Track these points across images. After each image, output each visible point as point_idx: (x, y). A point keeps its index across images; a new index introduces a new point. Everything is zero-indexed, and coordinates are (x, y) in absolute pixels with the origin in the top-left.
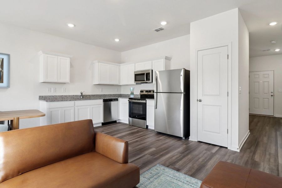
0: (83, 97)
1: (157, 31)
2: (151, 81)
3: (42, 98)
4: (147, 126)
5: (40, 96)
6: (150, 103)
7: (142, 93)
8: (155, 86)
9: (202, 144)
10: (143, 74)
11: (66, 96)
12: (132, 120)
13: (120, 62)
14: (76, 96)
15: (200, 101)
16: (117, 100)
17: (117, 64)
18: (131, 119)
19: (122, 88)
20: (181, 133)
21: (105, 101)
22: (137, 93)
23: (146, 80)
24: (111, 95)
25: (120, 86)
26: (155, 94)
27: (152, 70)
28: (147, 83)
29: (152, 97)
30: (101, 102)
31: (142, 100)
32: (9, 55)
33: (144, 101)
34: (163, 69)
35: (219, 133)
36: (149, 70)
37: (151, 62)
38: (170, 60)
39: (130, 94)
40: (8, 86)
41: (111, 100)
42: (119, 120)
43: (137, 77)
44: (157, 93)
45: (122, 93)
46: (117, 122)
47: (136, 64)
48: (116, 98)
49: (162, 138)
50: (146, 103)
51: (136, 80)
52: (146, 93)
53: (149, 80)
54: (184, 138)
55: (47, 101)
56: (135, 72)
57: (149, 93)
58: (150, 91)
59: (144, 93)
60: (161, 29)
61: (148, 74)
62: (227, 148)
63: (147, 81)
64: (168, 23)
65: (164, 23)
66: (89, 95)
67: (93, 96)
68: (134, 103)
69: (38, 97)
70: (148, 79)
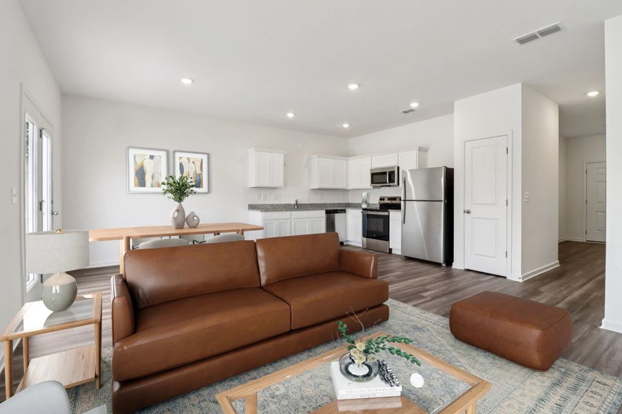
0: (298, 207)
1: (406, 112)
2: (396, 183)
3: (252, 207)
4: (391, 250)
5: (249, 205)
6: (395, 216)
7: (383, 202)
8: (403, 191)
9: (470, 272)
10: (385, 173)
11: (277, 205)
12: (367, 242)
13: (347, 155)
14: (289, 205)
15: (468, 212)
16: (344, 211)
17: (344, 158)
18: (365, 239)
19: (350, 192)
20: (440, 257)
21: (328, 212)
22: (375, 201)
23: (389, 182)
24: (334, 205)
25: (348, 190)
26: (402, 203)
27: (398, 167)
28: (390, 186)
29: (397, 207)
30: (322, 213)
31: (382, 211)
32: (208, 154)
33: (386, 214)
34: (414, 166)
35: (494, 257)
36: (393, 167)
37: (396, 155)
38: (427, 151)
39: (361, 202)
40: (209, 191)
41: (336, 211)
42: (347, 241)
43: (375, 177)
44: (405, 201)
45: (350, 202)
46: (345, 243)
47: (373, 158)
48: (344, 208)
49: (412, 263)
50: (389, 216)
51: (372, 183)
52: (389, 202)
53: (394, 182)
54: (444, 265)
55: (262, 211)
56: (371, 170)
57: (394, 202)
58: (394, 199)
59: (386, 201)
60: (412, 110)
61: (391, 174)
62: (506, 278)
63: (391, 184)
64: (420, 104)
65: (414, 105)
66: (305, 204)
67: (311, 205)
68: (369, 216)
69: (247, 207)
70: (391, 180)
